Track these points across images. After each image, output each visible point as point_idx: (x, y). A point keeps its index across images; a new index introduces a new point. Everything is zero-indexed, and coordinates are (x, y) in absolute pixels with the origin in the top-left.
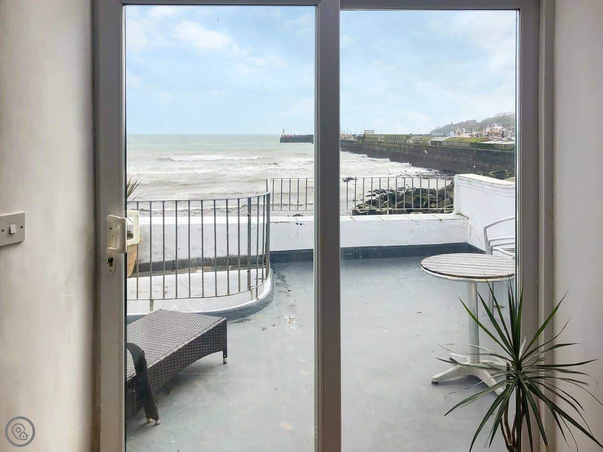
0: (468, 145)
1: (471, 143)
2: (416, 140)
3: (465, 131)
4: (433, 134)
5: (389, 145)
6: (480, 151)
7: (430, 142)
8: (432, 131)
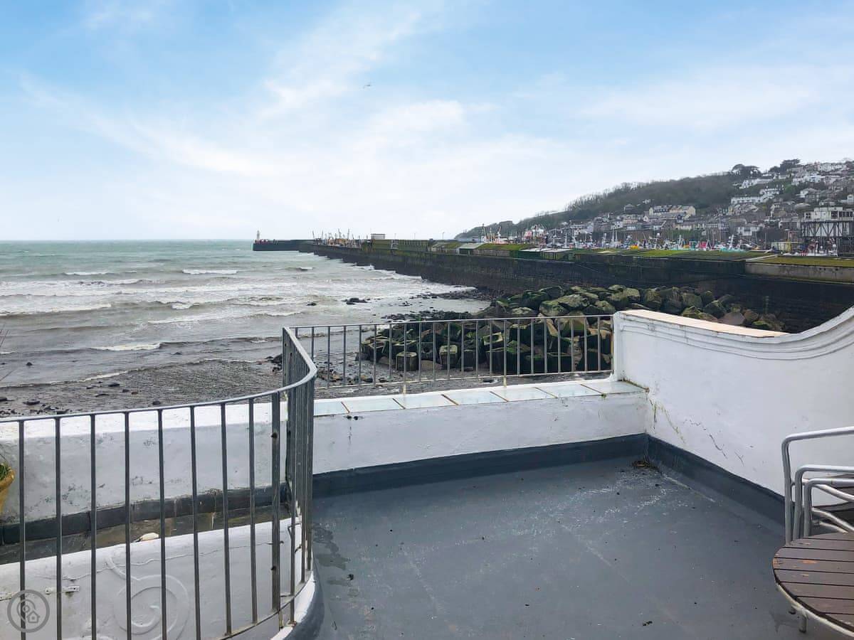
0: (507, 254)
1: (511, 251)
2: (440, 247)
3: (499, 235)
4: (460, 240)
5: (405, 254)
6: (522, 261)
7: (458, 250)
8: (458, 236)
